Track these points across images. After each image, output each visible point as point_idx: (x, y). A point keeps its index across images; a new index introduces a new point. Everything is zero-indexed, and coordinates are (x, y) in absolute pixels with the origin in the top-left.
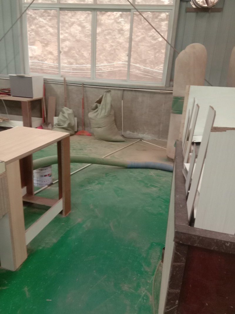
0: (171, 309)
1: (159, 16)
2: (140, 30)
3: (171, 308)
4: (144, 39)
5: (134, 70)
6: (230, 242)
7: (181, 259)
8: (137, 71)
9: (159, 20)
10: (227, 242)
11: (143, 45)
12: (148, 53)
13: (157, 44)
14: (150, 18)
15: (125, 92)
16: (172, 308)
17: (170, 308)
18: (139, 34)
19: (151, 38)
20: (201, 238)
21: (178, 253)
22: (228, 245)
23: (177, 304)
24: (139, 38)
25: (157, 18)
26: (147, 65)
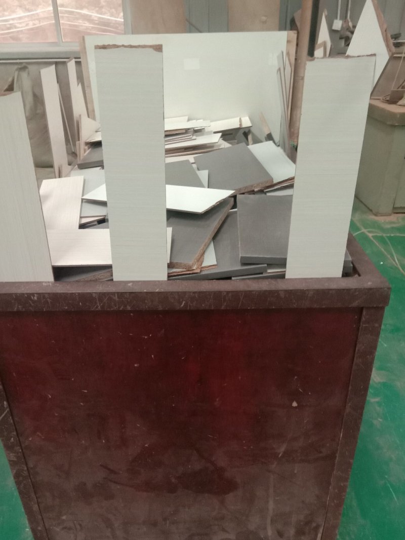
10: (33, 294)
23: (7, 408)
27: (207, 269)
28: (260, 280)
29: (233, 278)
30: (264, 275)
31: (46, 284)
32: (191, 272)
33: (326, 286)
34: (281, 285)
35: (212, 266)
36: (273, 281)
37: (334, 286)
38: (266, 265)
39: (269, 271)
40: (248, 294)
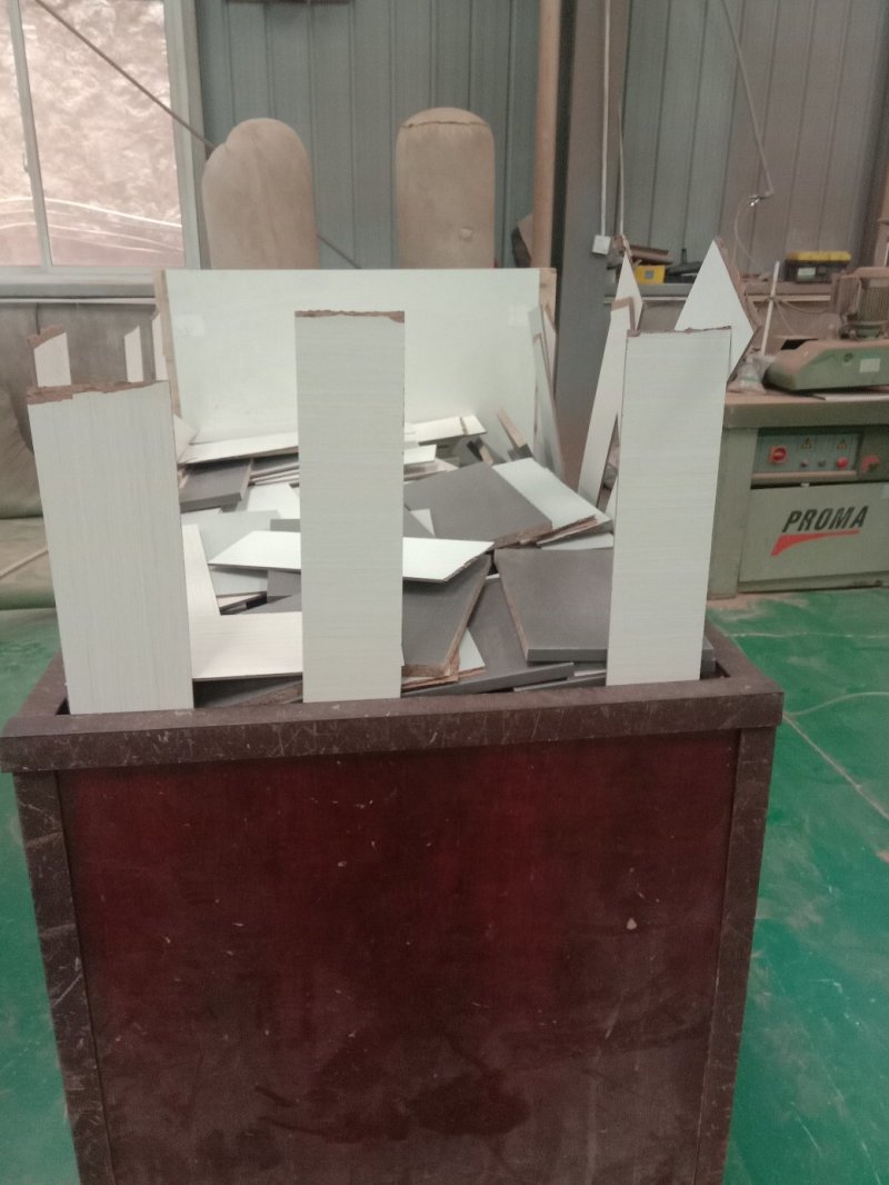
0: (66, 993)
1: (139, 13)
2: (75, 69)
3: (63, 988)
4: (96, 102)
5: (83, 225)
6: (169, 730)
7: (46, 821)
8: (97, 230)
9: (143, 27)
10: (162, 732)
11: (100, 129)
12: (124, 157)
13: (155, 122)
14: (107, 20)
15: (46, 315)
16: (69, 989)
17: (62, 992)
18: (76, 83)
19: (127, 97)
20: (81, 739)
21: (31, 806)
22: (166, 739)
23: (79, 972)
24: (79, 99)
25: (134, 19)
26: (132, 204)
27: (469, 675)
28: (564, 691)
29: (516, 690)
30: (570, 681)
31: (181, 714)
32: (442, 681)
33: (677, 694)
34: (601, 697)
35: (475, 670)
36: (587, 691)
37: (690, 694)
38: (572, 664)
39: (577, 674)
40: (547, 715)
